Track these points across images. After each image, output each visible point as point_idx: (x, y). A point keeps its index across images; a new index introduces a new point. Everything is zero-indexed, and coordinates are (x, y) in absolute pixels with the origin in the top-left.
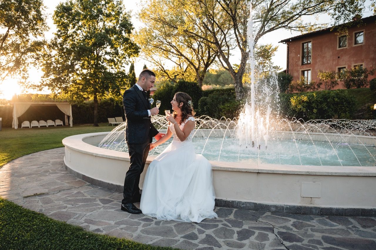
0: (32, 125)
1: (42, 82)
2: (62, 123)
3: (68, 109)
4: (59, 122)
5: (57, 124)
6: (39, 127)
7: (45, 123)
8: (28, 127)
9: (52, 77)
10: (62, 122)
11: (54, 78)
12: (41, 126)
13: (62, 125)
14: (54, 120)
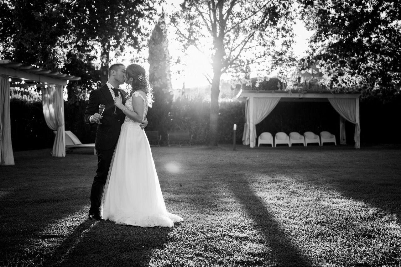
0: (277, 142)
1: (311, 51)
2: (333, 140)
3: (352, 110)
4: (327, 137)
5: (324, 140)
6: (290, 146)
7: (300, 139)
8: (270, 145)
9: (333, 39)
10: (334, 137)
11: (335, 41)
12: (293, 145)
13: (333, 143)
14: (317, 133)
